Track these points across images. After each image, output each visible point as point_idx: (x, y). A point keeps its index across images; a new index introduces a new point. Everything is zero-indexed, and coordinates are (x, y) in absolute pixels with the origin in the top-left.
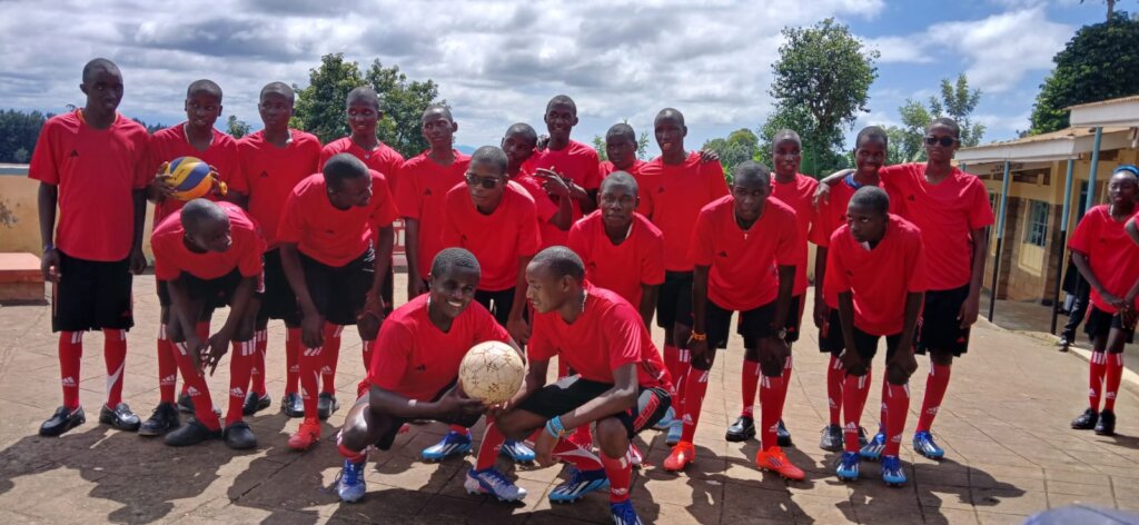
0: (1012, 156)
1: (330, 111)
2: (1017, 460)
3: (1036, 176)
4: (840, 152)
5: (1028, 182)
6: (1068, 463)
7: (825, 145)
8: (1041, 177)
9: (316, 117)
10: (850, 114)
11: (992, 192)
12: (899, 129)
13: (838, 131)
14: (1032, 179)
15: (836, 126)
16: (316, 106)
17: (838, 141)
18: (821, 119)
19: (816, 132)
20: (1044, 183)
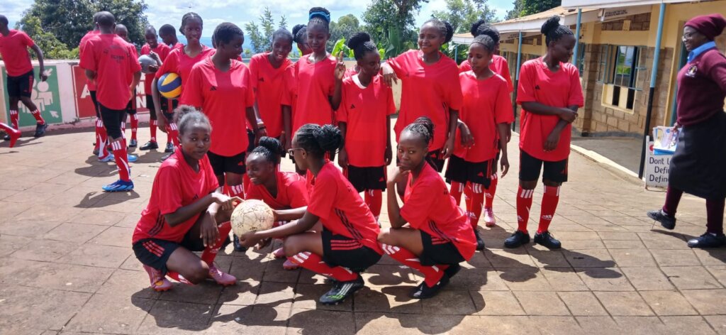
0: (524, 28)
1: (60, 11)
2: (577, 227)
3: (532, 40)
4: (413, 29)
5: (527, 44)
6: (607, 226)
7: (403, 24)
8: (535, 40)
9: (49, 16)
10: (417, 4)
11: (505, 50)
12: (446, 12)
13: (411, 15)
14: (530, 42)
15: (410, 12)
16: (48, 8)
17: (411, 22)
18: (401, 8)
19: (398, 17)
20: (538, 44)
